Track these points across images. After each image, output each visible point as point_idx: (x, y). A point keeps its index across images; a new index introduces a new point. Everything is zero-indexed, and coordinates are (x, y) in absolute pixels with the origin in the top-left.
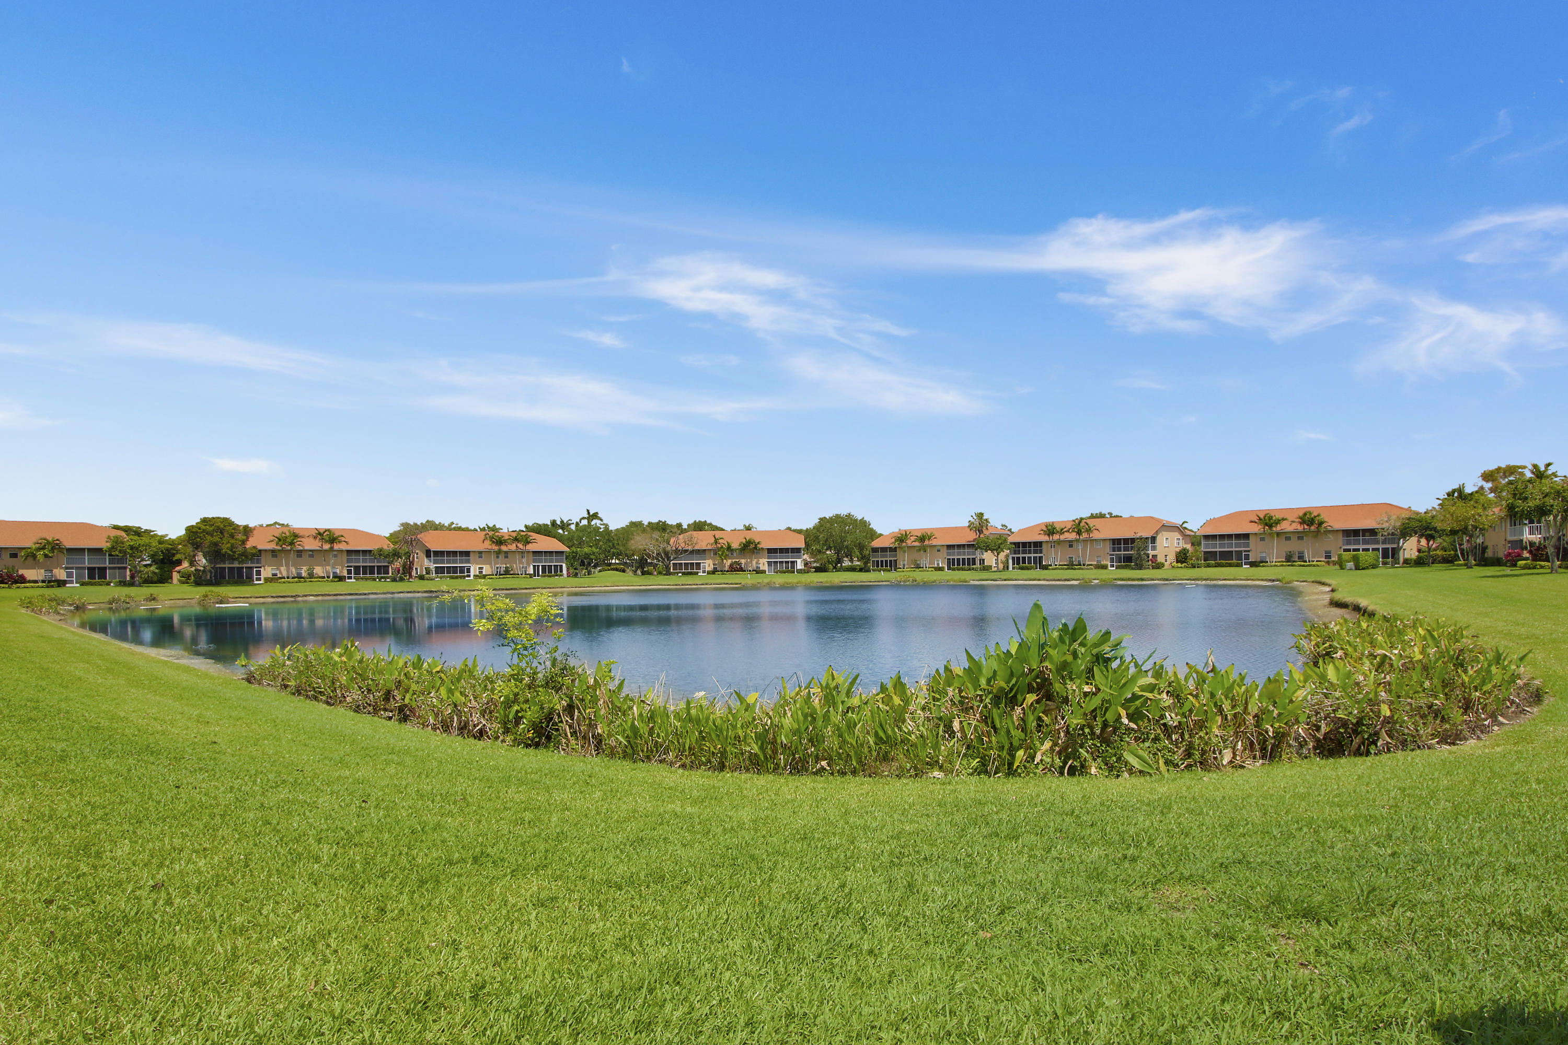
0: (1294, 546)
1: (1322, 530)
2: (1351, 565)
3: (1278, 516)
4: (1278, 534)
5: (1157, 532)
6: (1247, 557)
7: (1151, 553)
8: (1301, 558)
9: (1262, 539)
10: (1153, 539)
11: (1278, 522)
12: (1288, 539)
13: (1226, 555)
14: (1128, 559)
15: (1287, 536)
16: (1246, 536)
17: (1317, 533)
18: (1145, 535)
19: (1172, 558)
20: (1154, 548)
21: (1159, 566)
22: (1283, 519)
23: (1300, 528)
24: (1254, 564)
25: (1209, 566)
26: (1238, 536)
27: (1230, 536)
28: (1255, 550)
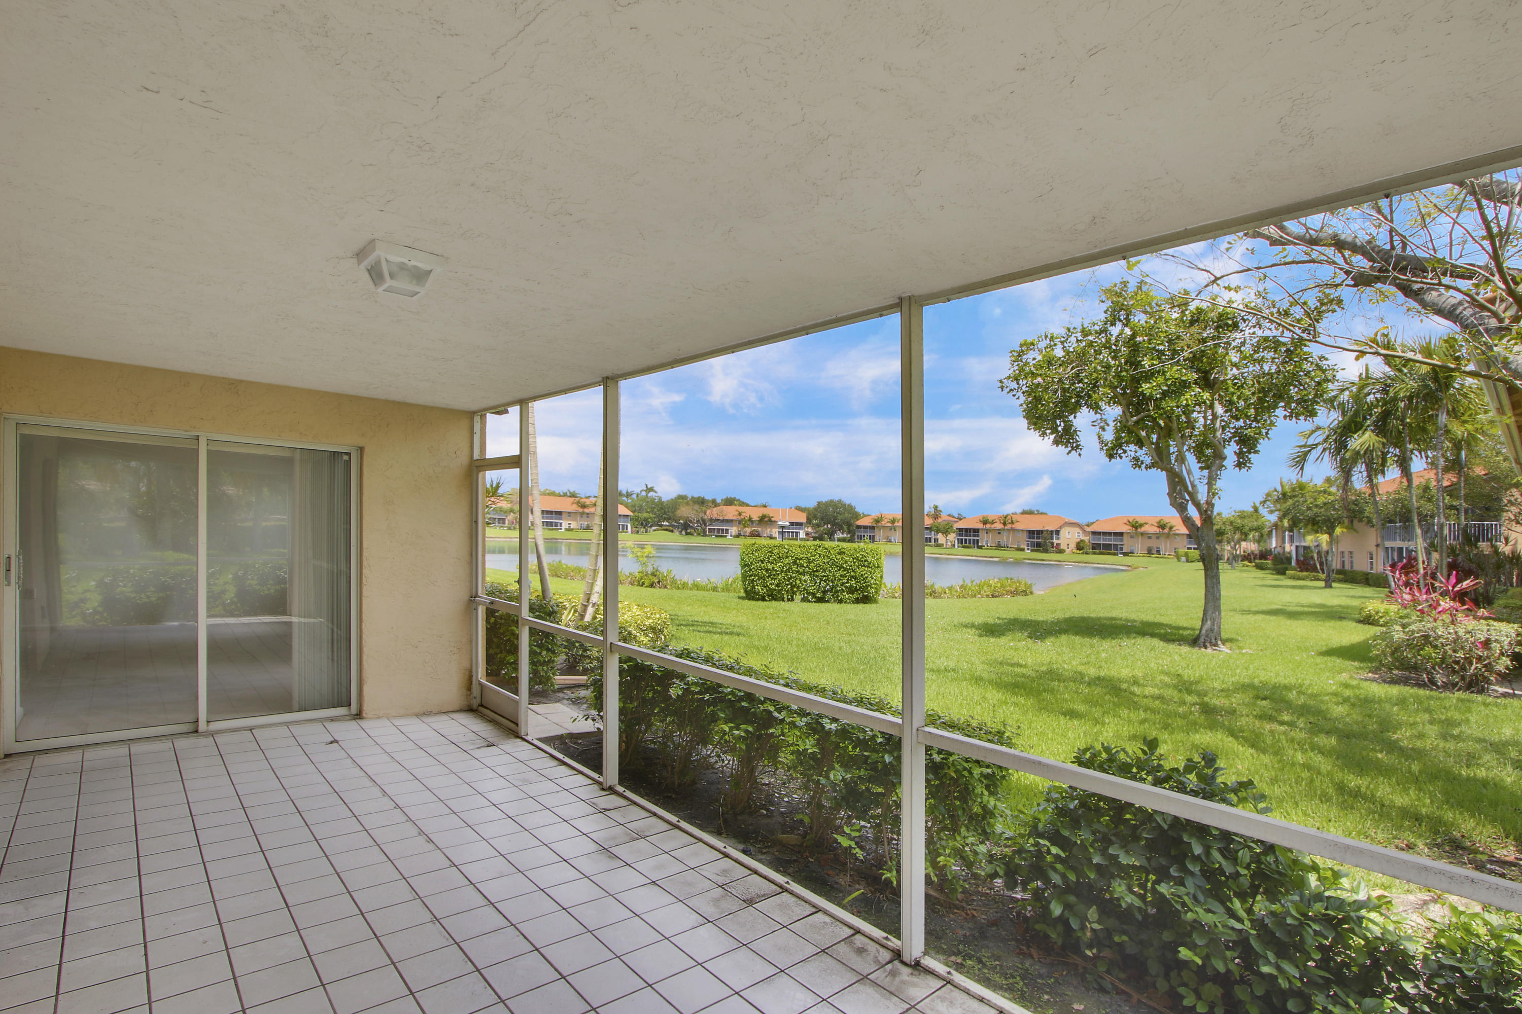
0: (1153, 543)
1: (1172, 533)
2: (1184, 559)
3: (1142, 522)
4: (1142, 534)
5: (1061, 527)
6: (1121, 549)
7: (1055, 541)
8: (1158, 552)
9: (1132, 537)
10: (1058, 532)
11: (1141, 525)
12: (1149, 538)
13: (1107, 547)
14: (1039, 545)
15: (1149, 536)
16: (1121, 534)
17: (1168, 536)
18: (1051, 529)
19: (1073, 546)
20: (1058, 539)
21: (1061, 551)
22: (1146, 523)
23: (1157, 530)
24: (1125, 554)
25: (1094, 553)
26: (1116, 534)
27: (1110, 534)
28: (1127, 546)
